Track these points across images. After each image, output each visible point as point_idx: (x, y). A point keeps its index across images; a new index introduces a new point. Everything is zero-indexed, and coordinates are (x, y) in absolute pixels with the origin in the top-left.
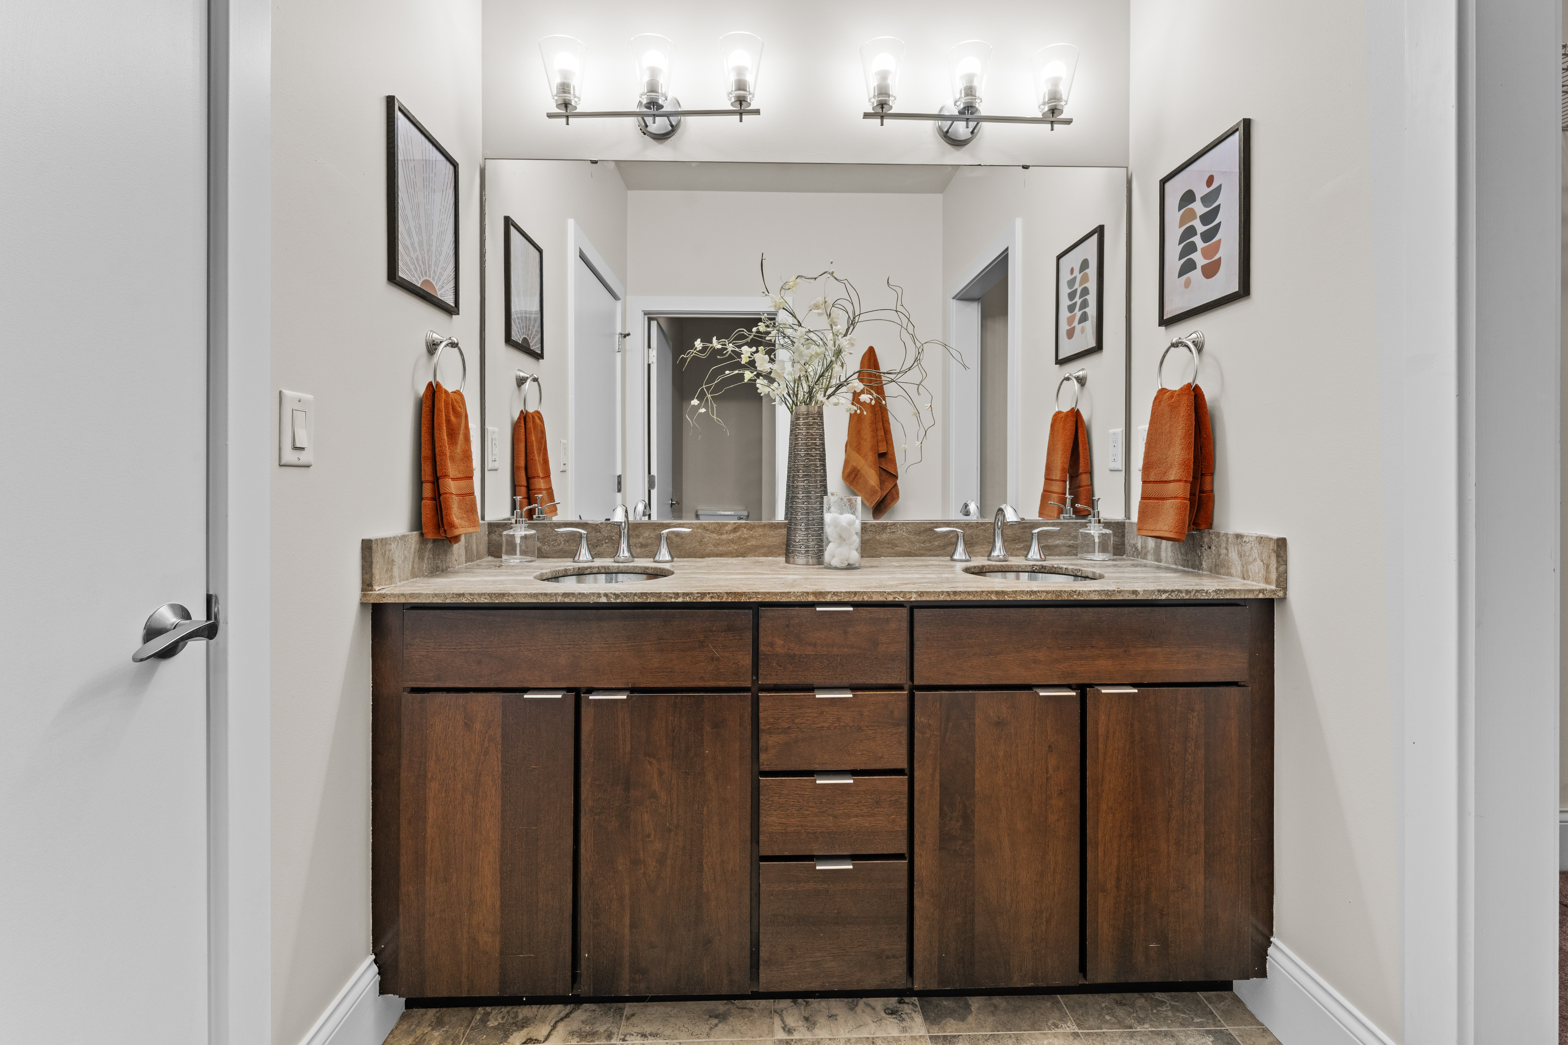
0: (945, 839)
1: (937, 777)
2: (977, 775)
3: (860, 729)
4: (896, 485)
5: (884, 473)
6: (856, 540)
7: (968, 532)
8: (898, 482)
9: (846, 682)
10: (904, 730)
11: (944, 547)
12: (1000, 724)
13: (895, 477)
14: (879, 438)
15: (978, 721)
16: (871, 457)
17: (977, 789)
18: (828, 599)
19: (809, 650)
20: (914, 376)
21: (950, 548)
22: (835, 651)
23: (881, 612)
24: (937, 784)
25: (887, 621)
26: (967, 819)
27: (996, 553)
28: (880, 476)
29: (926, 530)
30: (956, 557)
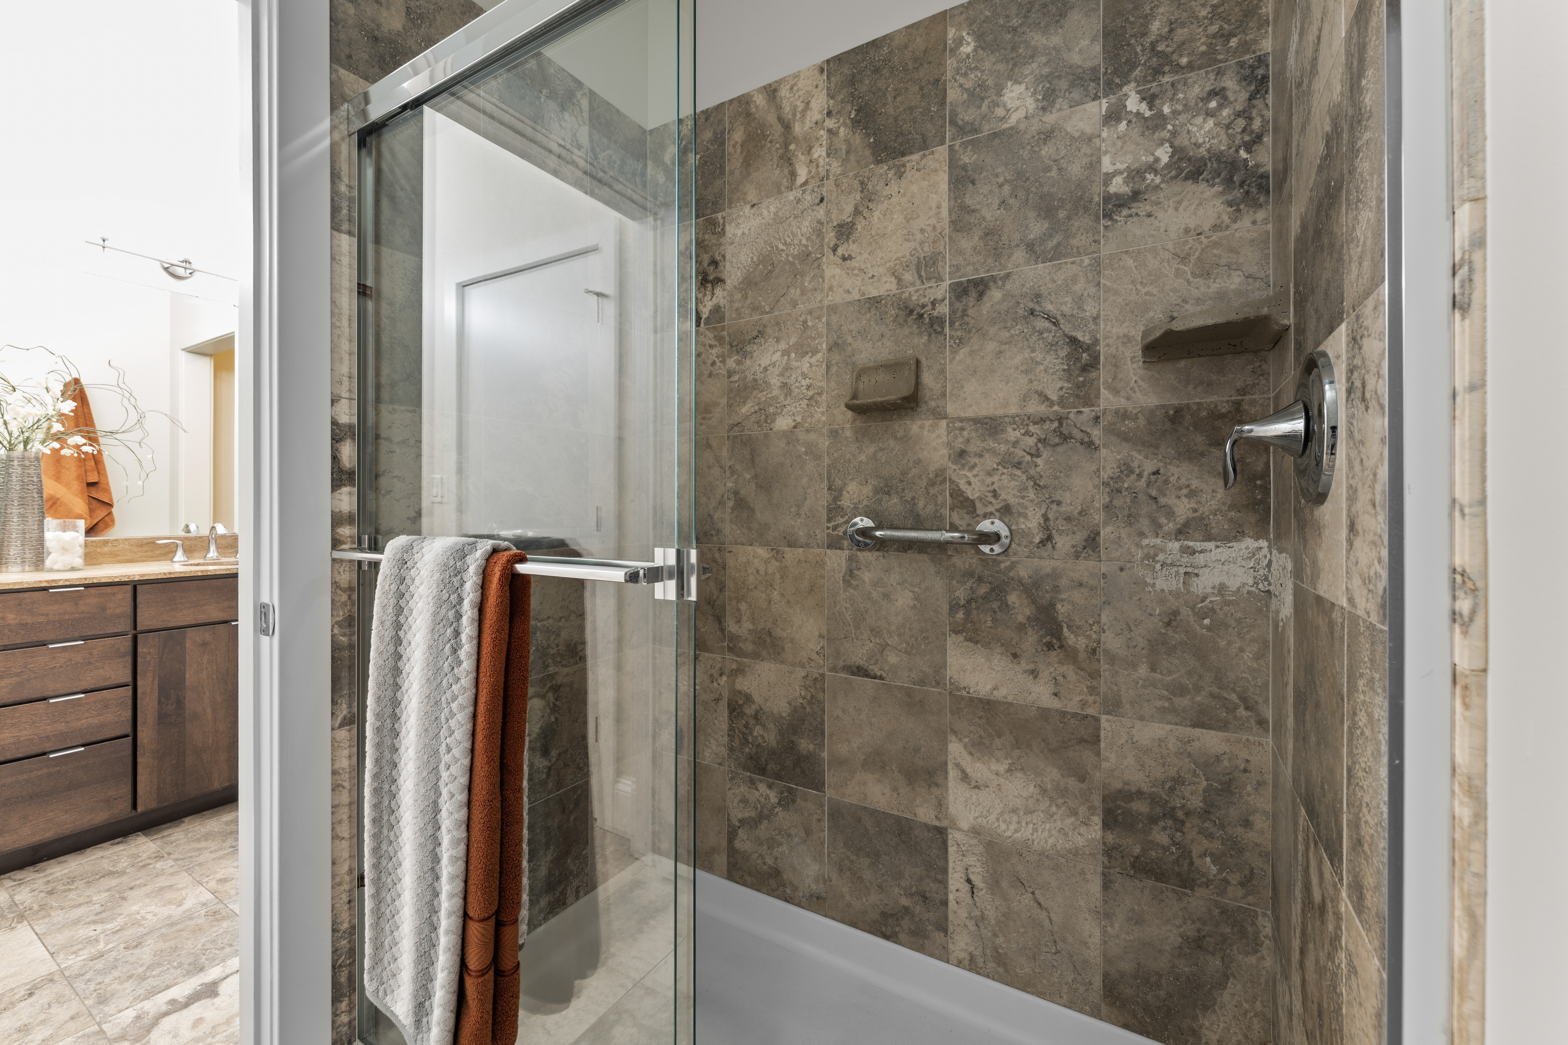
0: (162, 718)
1: (156, 682)
2: (187, 676)
3: (90, 663)
4: (110, 513)
5: (94, 502)
6: (80, 551)
7: (187, 543)
8: (114, 510)
9: (76, 635)
10: (129, 659)
11: (166, 554)
12: (204, 644)
13: (110, 505)
14: (88, 468)
15: (188, 645)
16: (76, 486)
17: (188, 683)
18: (61, 584)
19: (42, 619)
20: (137, 434)
21: (171, 555)
22: (67, 617)
23: (109, 590)
24: (156, 687)
25: (114, 594)
26: (180, 704)
27: (210, 555)
28: (89, 504)
29: (148, 543)
30: (175, 559)
